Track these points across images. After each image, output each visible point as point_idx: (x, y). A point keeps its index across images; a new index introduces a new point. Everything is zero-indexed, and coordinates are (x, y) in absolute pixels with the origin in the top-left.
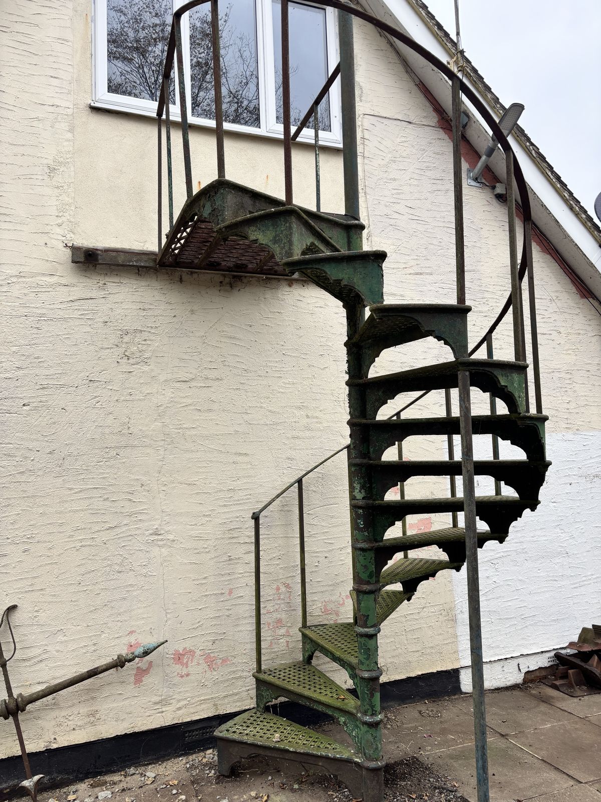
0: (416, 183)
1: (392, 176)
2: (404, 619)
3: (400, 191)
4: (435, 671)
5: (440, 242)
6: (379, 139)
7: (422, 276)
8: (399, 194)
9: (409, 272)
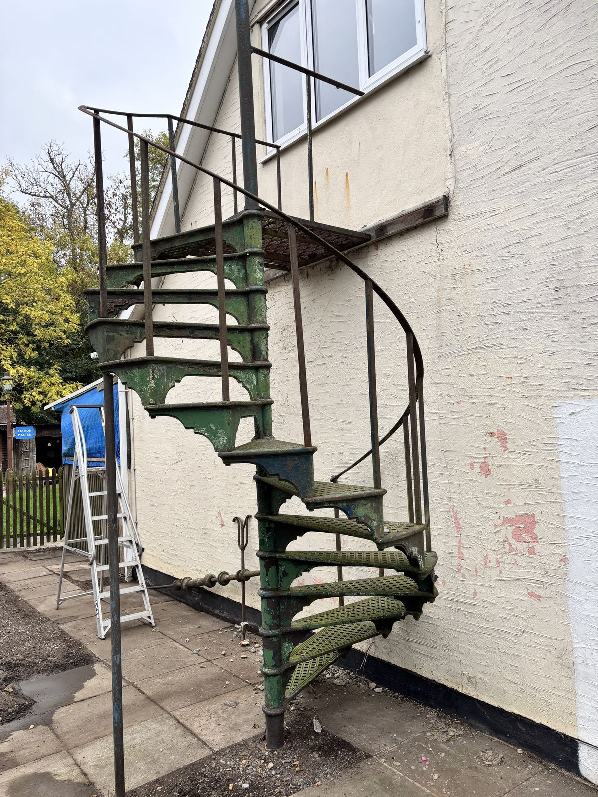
0: (518, 30)
1: (483, 48)
2: (497, 635)
3: (493, 61)
4: (538, 721)
5: (554, 100)
6: (466, 9)
7: (523, 169)
8: (493, 65)
9: (504, 172)
